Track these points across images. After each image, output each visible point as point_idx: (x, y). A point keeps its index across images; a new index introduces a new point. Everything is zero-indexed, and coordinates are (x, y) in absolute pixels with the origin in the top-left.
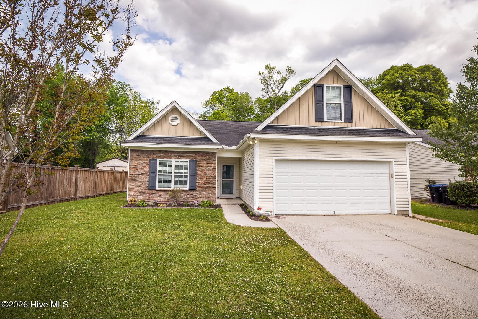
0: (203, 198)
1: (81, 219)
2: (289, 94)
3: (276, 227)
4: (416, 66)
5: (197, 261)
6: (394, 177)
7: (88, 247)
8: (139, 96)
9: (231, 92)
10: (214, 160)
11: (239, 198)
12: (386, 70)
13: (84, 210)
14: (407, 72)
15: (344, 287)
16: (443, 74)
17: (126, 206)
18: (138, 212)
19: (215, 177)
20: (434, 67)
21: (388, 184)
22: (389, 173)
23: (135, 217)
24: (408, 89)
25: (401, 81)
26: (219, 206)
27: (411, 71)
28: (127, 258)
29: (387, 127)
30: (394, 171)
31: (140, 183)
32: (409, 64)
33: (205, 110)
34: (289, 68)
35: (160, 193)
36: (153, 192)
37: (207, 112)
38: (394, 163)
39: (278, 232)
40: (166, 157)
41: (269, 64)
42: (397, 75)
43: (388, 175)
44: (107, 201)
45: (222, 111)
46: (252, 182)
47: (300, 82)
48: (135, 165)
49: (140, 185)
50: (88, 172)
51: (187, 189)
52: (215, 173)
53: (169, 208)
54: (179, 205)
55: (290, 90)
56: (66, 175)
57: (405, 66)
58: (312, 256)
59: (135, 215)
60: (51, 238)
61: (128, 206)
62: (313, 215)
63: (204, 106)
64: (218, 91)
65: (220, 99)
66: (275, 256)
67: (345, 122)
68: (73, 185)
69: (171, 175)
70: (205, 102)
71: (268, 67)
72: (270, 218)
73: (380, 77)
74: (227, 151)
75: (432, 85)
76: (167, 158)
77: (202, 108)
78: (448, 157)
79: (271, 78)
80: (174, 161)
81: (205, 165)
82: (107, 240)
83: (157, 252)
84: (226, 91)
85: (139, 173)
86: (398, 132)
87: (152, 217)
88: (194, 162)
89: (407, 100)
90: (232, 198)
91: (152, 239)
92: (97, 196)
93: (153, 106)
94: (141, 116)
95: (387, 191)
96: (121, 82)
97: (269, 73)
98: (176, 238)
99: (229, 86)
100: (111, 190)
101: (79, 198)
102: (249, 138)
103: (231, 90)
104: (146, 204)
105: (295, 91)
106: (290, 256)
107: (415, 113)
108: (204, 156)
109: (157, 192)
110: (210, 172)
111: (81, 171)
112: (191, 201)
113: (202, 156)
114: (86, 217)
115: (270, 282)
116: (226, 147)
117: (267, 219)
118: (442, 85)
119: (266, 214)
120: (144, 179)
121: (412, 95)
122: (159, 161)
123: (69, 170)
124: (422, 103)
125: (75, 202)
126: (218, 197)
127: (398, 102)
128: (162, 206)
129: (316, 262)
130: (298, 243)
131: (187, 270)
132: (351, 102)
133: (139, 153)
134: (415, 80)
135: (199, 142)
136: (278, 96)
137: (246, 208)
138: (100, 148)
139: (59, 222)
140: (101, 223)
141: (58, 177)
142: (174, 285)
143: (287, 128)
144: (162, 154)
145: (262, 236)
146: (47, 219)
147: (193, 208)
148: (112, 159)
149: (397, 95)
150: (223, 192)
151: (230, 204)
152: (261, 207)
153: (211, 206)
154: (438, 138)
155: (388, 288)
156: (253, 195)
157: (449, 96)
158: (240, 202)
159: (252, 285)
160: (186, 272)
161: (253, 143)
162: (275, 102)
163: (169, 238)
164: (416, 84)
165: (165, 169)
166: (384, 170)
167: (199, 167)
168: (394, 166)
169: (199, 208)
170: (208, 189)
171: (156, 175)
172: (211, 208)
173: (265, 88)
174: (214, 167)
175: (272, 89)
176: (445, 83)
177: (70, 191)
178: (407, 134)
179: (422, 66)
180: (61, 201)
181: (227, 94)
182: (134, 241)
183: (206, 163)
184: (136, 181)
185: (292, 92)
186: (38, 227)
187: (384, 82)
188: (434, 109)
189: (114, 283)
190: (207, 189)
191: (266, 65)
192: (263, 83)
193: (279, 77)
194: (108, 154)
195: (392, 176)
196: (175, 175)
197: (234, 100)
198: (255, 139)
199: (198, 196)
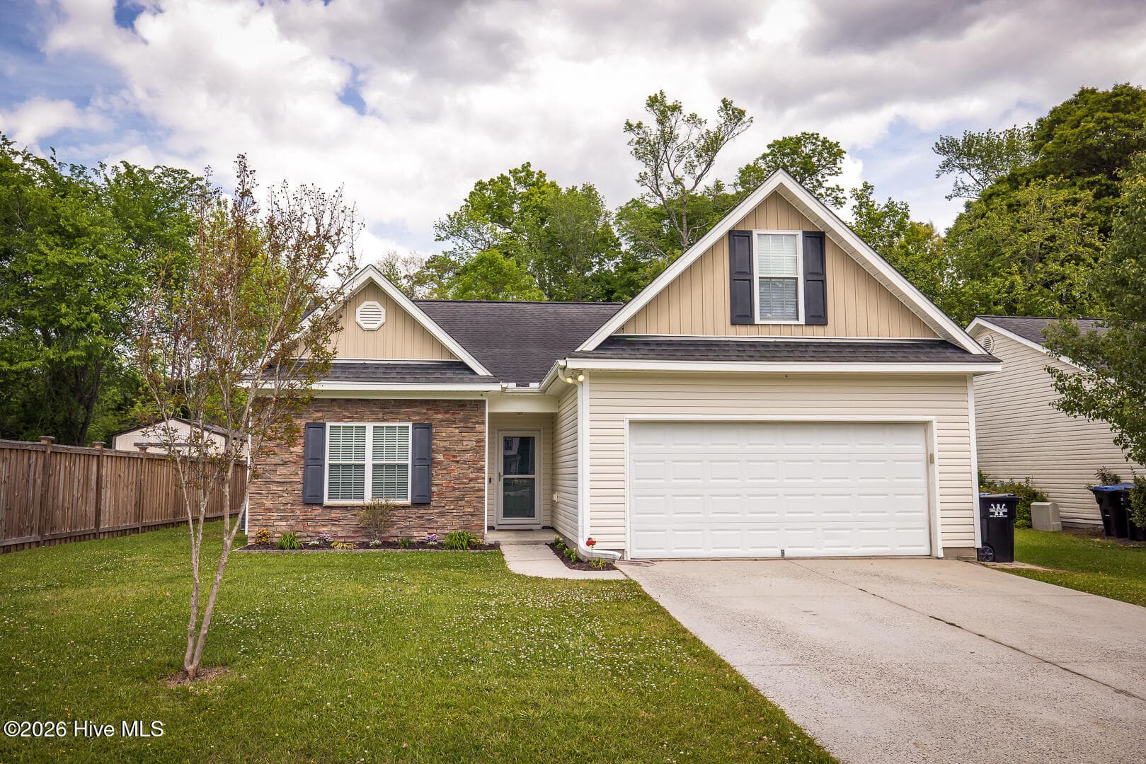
0: (450, 527)
2: (731, 190)
3: (623, 578)
6: (937, 461)
9: (533, 185)
10: (478, 423)
11: (551, 529)
17: (245, 549)
19: (481, 469)
21: (923, 481)
22: (924, 452)
26: (495, 546)
29: (918, 336)
30: (936, 448)
31: (280, 489)
33: (448, 245)
34: (726, 105)
35: (334, 514)
36: (316, 512)
37: (454, 254)
38: (935, 426)
39: (622, 585)
40: (348, 417)
41: (661, 93)
43: (923, 457)
47: (769, 146)
49: (280, 493)
50: (123, 460)
51: (408, 502)
52: (482, 459)
53: (361, 551)
54: (386, 544)
55: (735, 178)
56: (78, 470)
61: (250, 547)
62: (727, 559)
63: (443, 234)
64: (492, 180)
65: (499, 207)
67: (808, 324)
68: (92, 495)
69: (364, 465)
70: (447, 218)
71: (657, 101)
72: (615, 564)
73: (1042, 127)
74: (514, 397)
76: (352, 418)
77: (436, 240)
79: (667, 138)
80: (369, 427)
81: (454, 436)
84: (519, 181)
85: (276, 460)
86: (945, 348)
88: (425, 431)
90: (532, 530)
92: (144, 528)
95: (922, 497)
96: (177, 172)
97: (660, 122)
99: (529, 164)
100: (174, 514)
101: (104, 533)
102: (564, 369)
103: (536, 176)
104: (299, 542)
108: (453, 414)
110: (467, 456)
111: (110, 459)
112: (419, 535)
113: (446, 413)
116: (512, 385)
119: (608, 557)
120: (292, 476)
122: (331, 427)
123: (85, 455)
125: (97, 543)
126: (491, 528)
128: (342, 548)
132: (823, 273)
135: (439, 375)
137: (565, 547)
141: (62, 474)
144: (339, 408)
147: (424, 550)
150: (508, 512)
151: (524, 543)
152: (594, 538)
153: (473, 546)
156: (576, 510)
158: (552, 537)
161: (576, 382)
165: (347, 449)
166: (912, 445)
167: (438, 443)
168: (936, 433)
169: (439, 551)
170: (463, 503)
171: (322, 466)
172: (472, 551)
173: (650, 174)
174: (479, 442)
175: (673, 175)
177: (86, 514)
178: (965, 352)
181: (521, 190)
183: (457, 431)
184: (268, 483)
185: (743, 182)
187: (1051, 148)
190: (460, 502)
191: (650, 97)
192: (639, 156)
193: (696, 133)
194: (139, 404)
195: (931, 459)
196: (374, 466)
197: (543, 213)
198: (580, 371)
199: (436, 522)
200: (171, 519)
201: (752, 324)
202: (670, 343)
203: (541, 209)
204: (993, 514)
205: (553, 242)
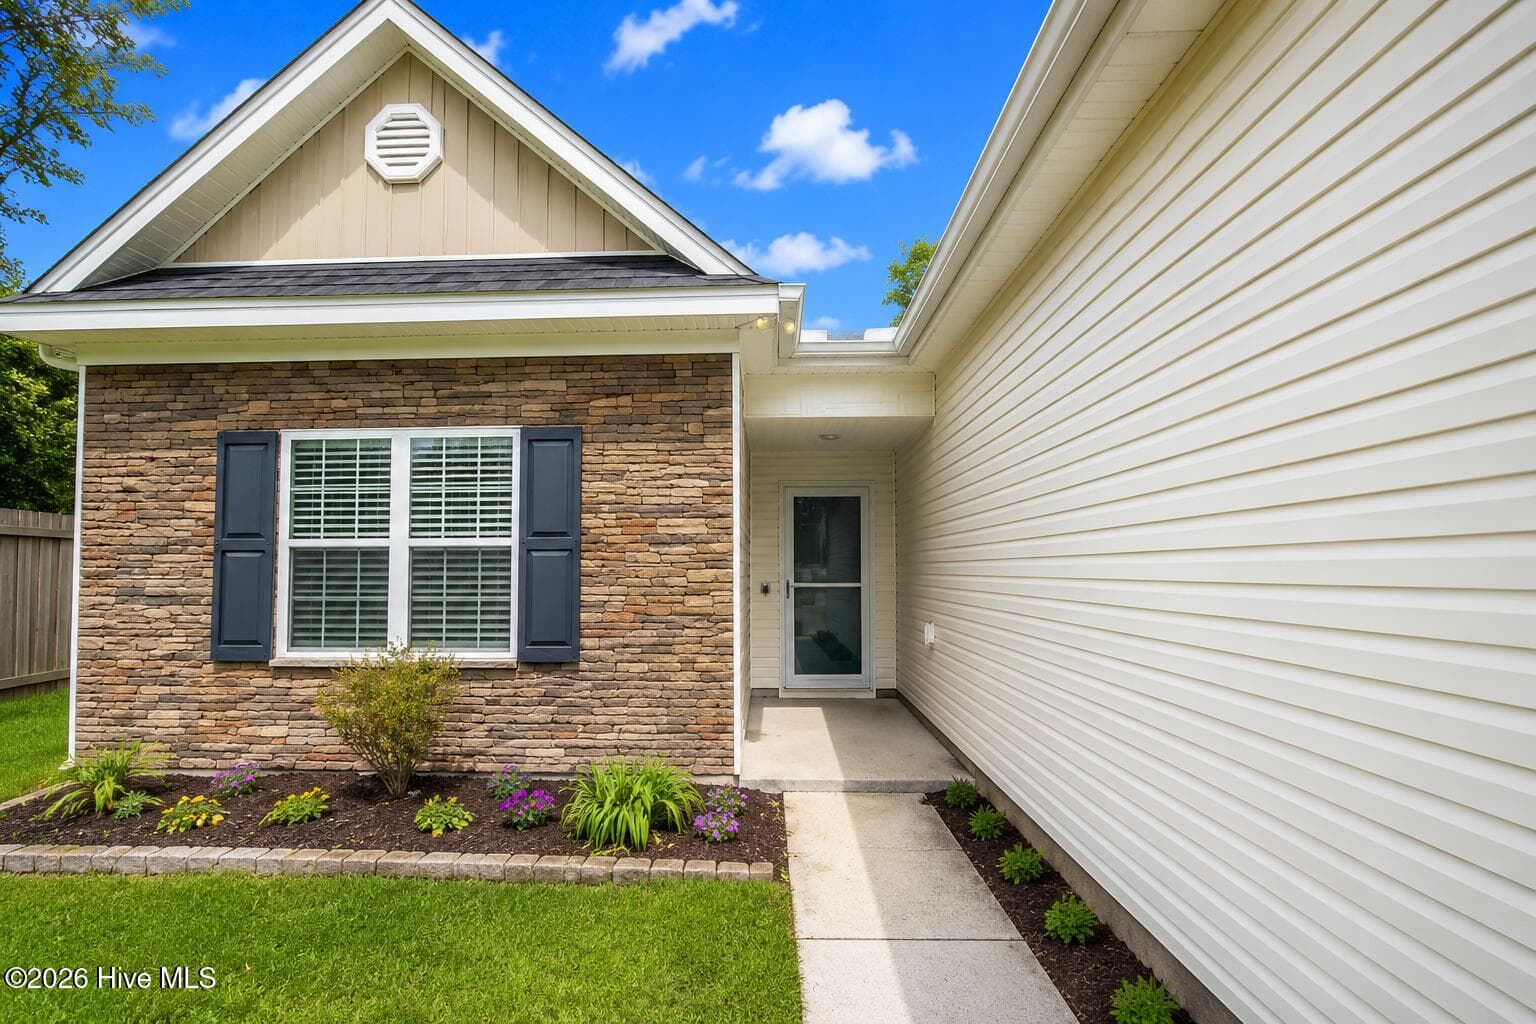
11: (905, 708)
19: (722, 559)
36: (253, 685)
40: (339, 415)
51: (508, 656)
69: (386, 552)
76: (354, 419)
80: (401, 440)
108: (635, 397)
109: (280, 685)
113: (622, 395)
122: (295, 443)
133: (146, 387)
144: (317, 389)
167: (595, 485)
171: (267, 552)
174: (713, 482)
196: (415, 554)
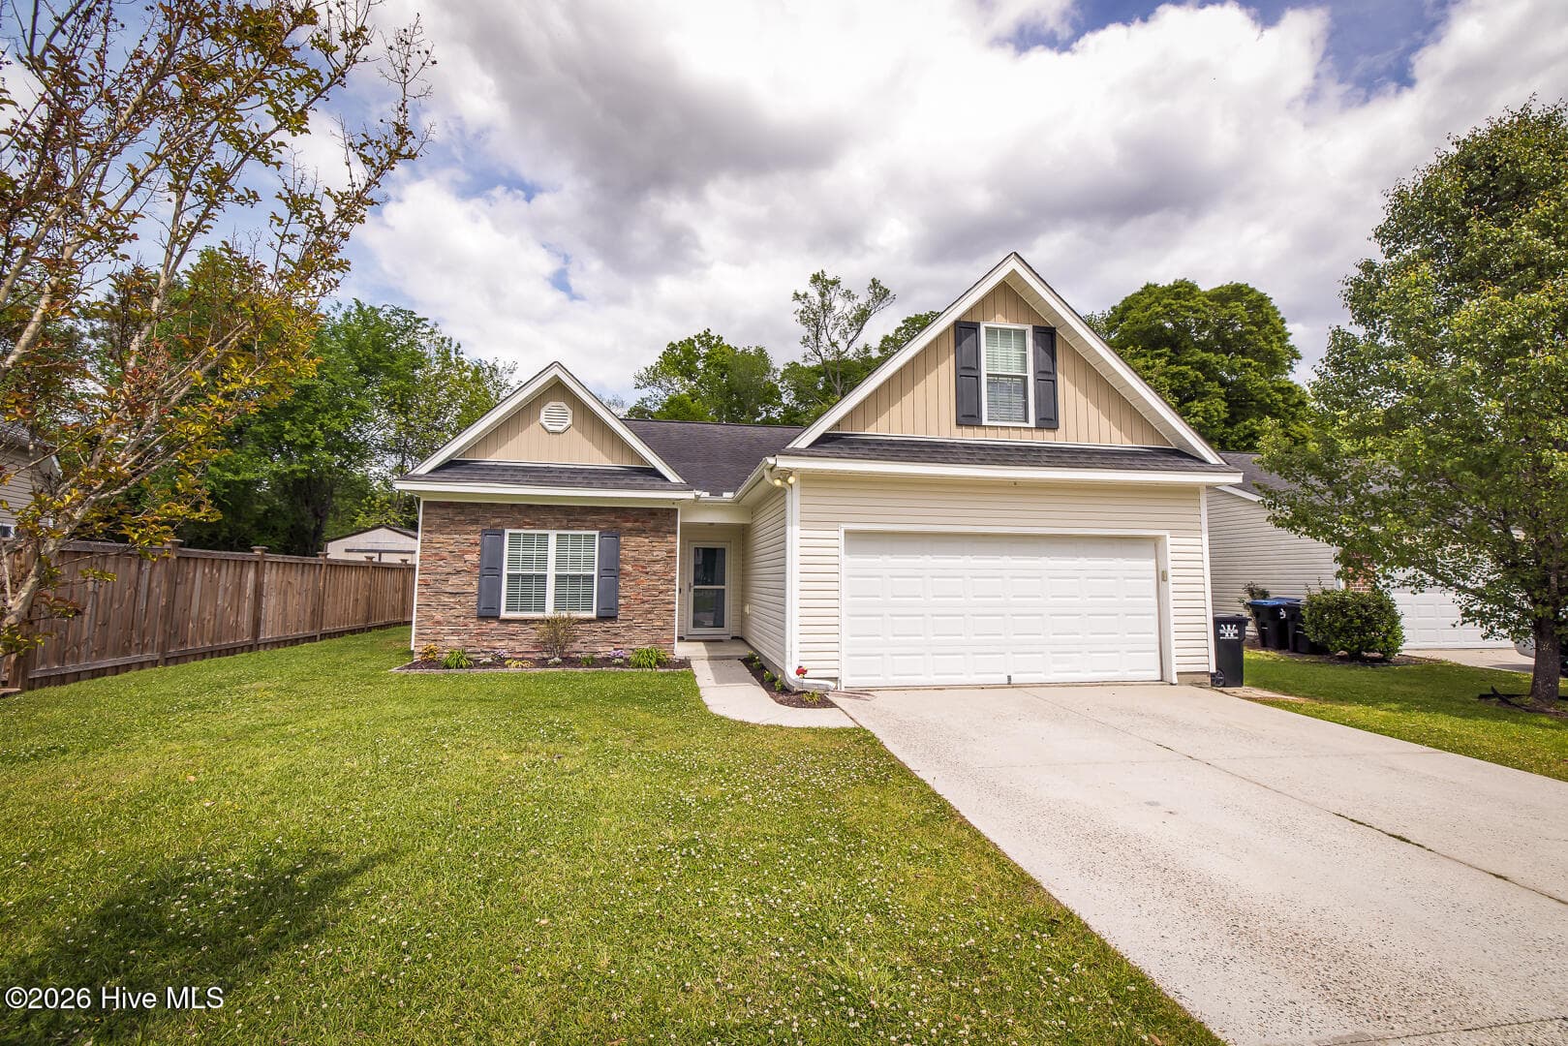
0: (637, 642)
1: (263, 711)
2: (875, 354)
3: (850, 724)
4: (1206, 286)
5: (620, 840)
6: (1171, 579)
7: (274, 802)
8: (456, 350)
9: (714, 347)
10: (669, 533)
11: (740, 639)
12: (1130, 294)
13: (277, 681)
14: (1183, 303)
15: (1070, 916)
16: (1274, 308)
17: (409, 667)
18: (444, 683)
20: (1253, 290)
21: (1153, 600)
22: (1154, 569)
23: (433, 701)
24: (1186, 347)
25: (1169, 325)
26: (685, 663)
27: (1194, 298)
28: (396, 836)
29: (1149, 443)
30: (1170, 564)
31: (452, 600)
32: (1190, 280)
33: (646, 393)
34: (875, 283)
35: (511, 628)
37: (650, 400)
38: (1169, 540)
39: (857, 742)
40: (529, 524)
41: (823, 271)
42: (1160, 309)
43: (1153, 575)
44: (354, 654)
45: (694, 395)
46: (781, 593)
47: (903, 322)
48: (438, 545)
49: (452, 605)
50: (294, 566)
51: (593, 615)
52: (673, 570)
53: (538, 670)
54: (568, 661)
55: (878, 344)
56: (226, 577)
57: (1177, 287)
58: (963, 813)
59: (435, 694)
60: (157, 774)
61: (414, 666)
62: (952, 687)
63: (642, 384)
64: (681, 342)
65: (686, 364)
66: (855, 818)
67: (1039, 427)
68: (247, 606)
70: (645, 370)
71: (819, 278)
72: (830, 698)
73: (1115, 312)
74: (707, 506)
75: (1247, 336)
76: (534, 526)
77: (636, 388)
78: (1307, 525)
79: (826, 308)
81: (644, 546)
82: (338, 777)
83: (494, 813)
84: (701, 342)
85: (449, 569)
86: (1179, 456)
87: (485, 700)
88: (612, 539)
89: (1184, 376)
90: (721, 641)
91: (481, 772)
92: (324, 636)
93: (496, 379)
94: (461, 407)
95: (1151, 617)
96: (405, 312)
97: (822, 295)
98: (555, 765)
99: (709, 330)
100: (368, 619)
101: (266, 644)
102: (772, 469)
103: (715, 340)
104: (469, 659)
105: (891, 345)
106: (898, 815)
107: (1206, 411)
108: (643, 522)
109: (503, 626)
110: (657, 567)
111: (274, 565)
112: (605, 650)
113: (636, 521)
114: (280, 702)
115: (847, 907)
116: (706, 494)
117: (824, 702)
118: (1273, 338)
119: (821, 687)
120: (466, 587)
121: (1197, 362)
122: (510, 534)
123: (236, 561)
124: (1223, 383)
125: (254, 655)
126: (681, 639)
127: (1162, 379)
128: (517, 667)
129: (977, 835)
130: (920, 775)
131: (588, 874)
132: (1054, 373)
133: (450, 511)
134: (1205, 324)
135: (628, 481)
136: (845, 360)
137: (763, 668)
138: (337, 496)
139: (191, 720)
140: (324, 723)
141: (198, 582)
142: (545, 929)
143: (880, 443)
144: (520, 514)
145: (811, 752)
146: (152, 713)
147: (608, 669)
148: (373, 528)
149: (1161, 362)
150: (697, 624)
151: (715, 659)
152: (805, 666)
153: (660, 663)
154: (1280, 473)
155: (1194, 912)
156: (782, 632)
157: (1290, 367)
158: (744, 652)
159: (792, 919)
160: (584, 881)
161: (785, 485)
162: (838, 377)
163: (533, 766)
164: (1206, 333)
165: (528, 559)
166: (1141, 562)
168: (1169, 549)
169: (625, 670)
170: (652, 616)
171: (500, 575)
172: (662, 670)
173: (811, 337)
175: (830, 340)
176: (1279, 332)
177: (237, 625)
178: (1204, 461)
179: (1222, 287)
180: (208, 655)
181: (704, 351)
182: (423, 778)
183: (647, 541)
184: (439, 593)
185: (882, 349)
186: (118, 736)
187: (1126, 328)
188: (1252, 400)
189: (346, 931)
190: (649, 616)
191: (813, 275)
192: (804, 321)
193: (849, 307)
194: (362, 514)
195: (1162, 577)
196: (558, 577)
197: (723, 368)
198: (789, 472)
199: (623, 636)
200: (361, 624)
201: (980, 426)
202: (892, 443)
203: (722, 366)
204: (1224, 635)
205: (731, 392)
